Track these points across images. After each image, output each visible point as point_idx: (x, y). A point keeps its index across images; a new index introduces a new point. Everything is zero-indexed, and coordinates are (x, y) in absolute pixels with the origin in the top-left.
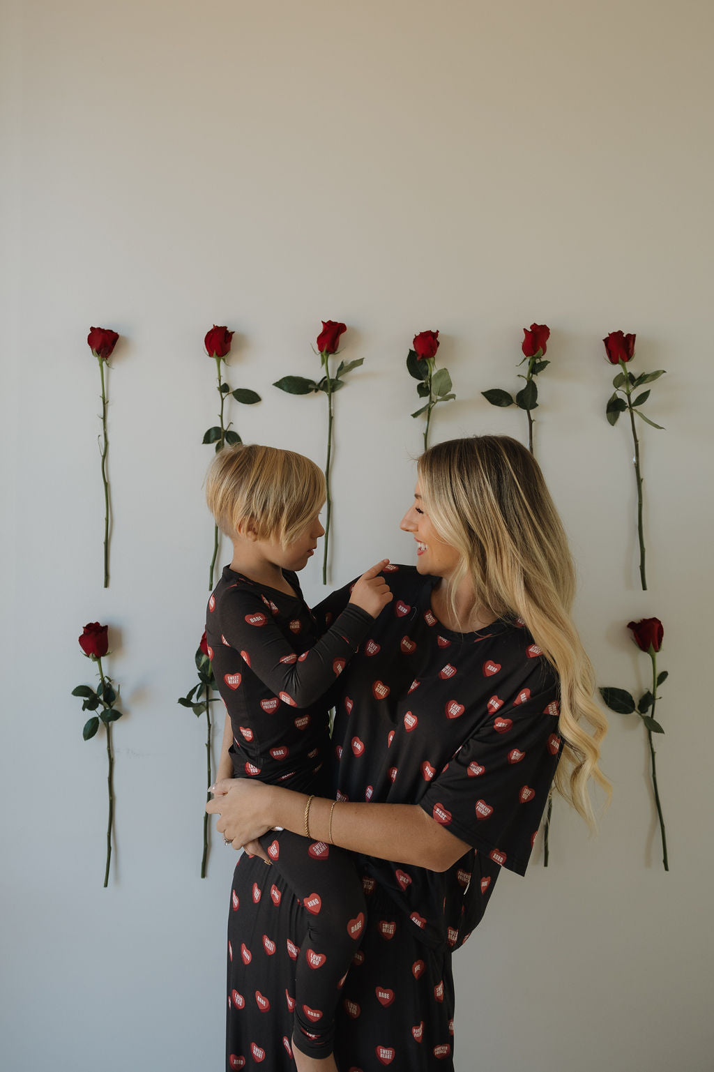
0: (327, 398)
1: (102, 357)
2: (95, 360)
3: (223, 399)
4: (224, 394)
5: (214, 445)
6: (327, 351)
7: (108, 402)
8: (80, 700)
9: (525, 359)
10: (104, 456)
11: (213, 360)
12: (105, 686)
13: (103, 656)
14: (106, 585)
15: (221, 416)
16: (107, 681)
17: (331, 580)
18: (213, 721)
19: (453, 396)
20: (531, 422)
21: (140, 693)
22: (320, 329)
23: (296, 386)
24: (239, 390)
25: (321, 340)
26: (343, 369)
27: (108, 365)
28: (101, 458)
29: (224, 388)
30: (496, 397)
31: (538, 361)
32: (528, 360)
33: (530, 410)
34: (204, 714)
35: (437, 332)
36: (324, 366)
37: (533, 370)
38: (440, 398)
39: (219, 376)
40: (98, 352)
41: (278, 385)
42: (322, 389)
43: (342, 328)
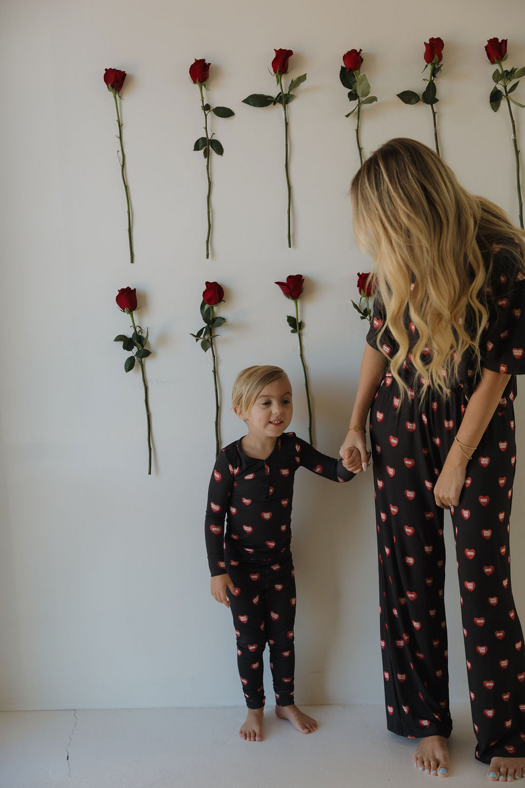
0: (283, 108)
1: (116, 90)
2: (110, 94)
3: (206, 115)
4: (207, 112)
5: (202, 152)
6: (280, 72)
7: (122, 125)
8: (121, 344)
9: (427, 66)
10: (123, 166)
11: (197, 86)
12: (137, 335)
13: (134, 310)
14: (132, 262)
15: (206, 128)
16: (138, 329)
17: (294, 245)
18: (216, 354)
19: (374, 99)
20: (434, 114)
21: (163, 338)
22: (274, 55)
23: (259, 101)
24: (217, 108)
25: (274, 64)
26: (295, 84)
27: (120, 97)
28: (121, 168)
29: (206, 108)
30: (408, 97)
31: (437, 67)
32: (430, 66)
33: (433, 105)
34: (210, 349)
35: (361, 50)
36: (279, 85)
37: (434, 73)
38: (364, 99)
39: (203, 98)
40: (113, 87)
41: (246, 101)
42: (278, 102)
43: (289, 53)
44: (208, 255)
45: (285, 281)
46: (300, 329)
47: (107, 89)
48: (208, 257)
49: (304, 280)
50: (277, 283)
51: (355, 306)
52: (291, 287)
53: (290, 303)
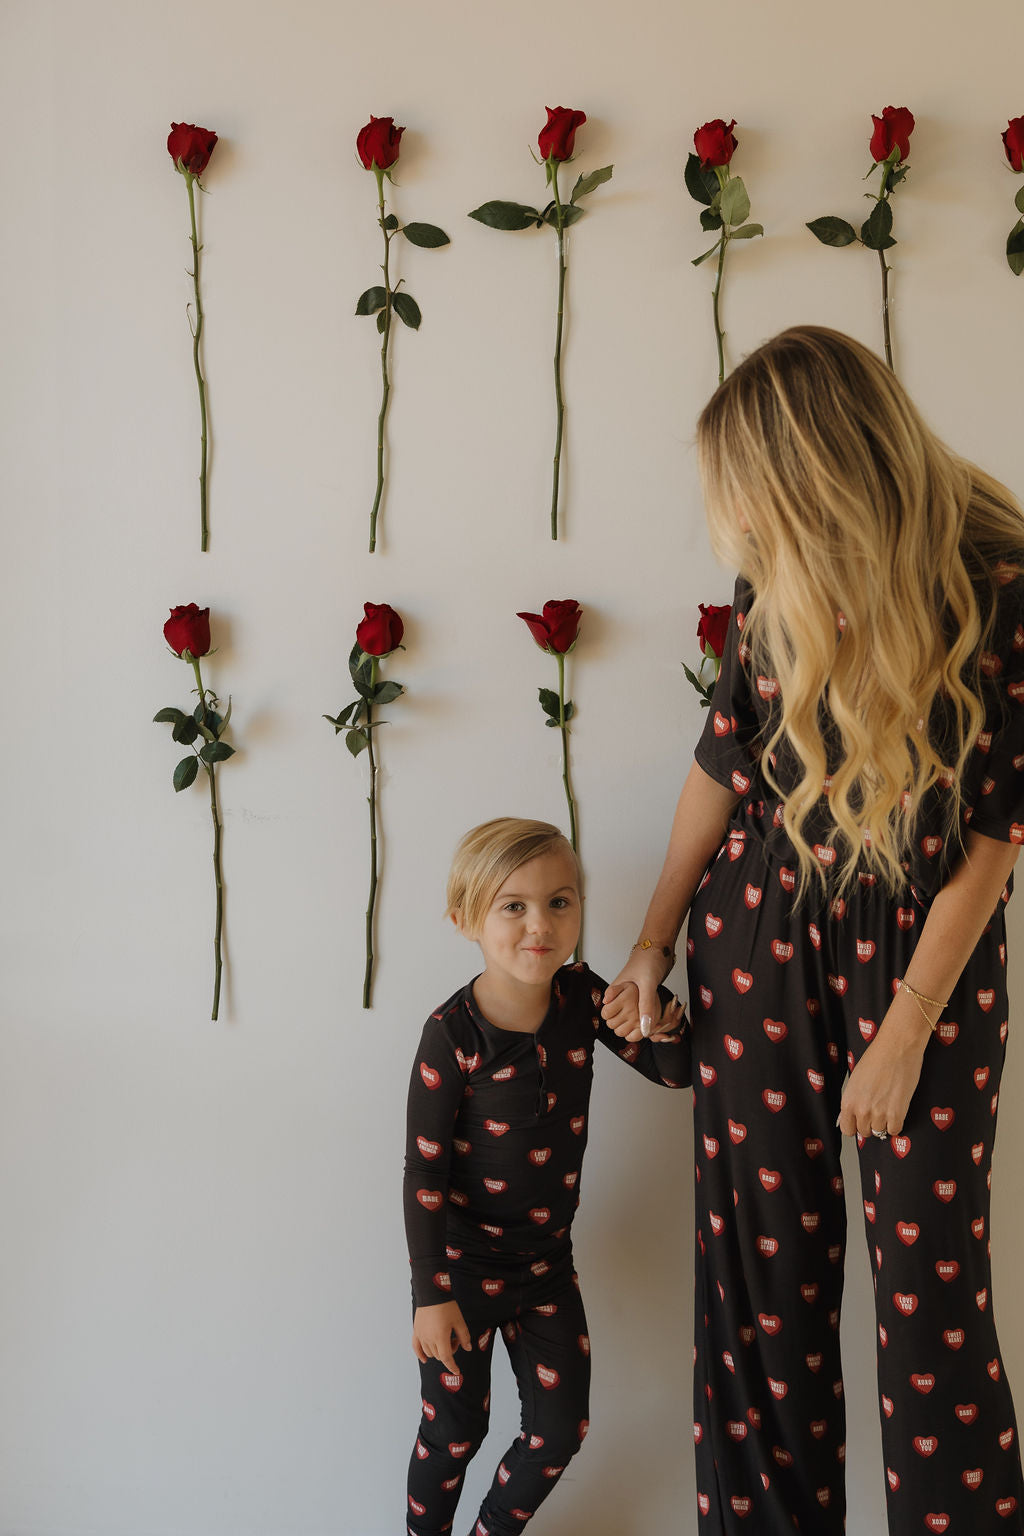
0: (557, 236)
1: (192, 171)
2: (179, 179)
3: (387, 240)
4: (389, 233)
5: (374, 318)
6: (554, 157)
7: (202, 248)
8: (169, 727)
9: (874, 166)
10: (198, 338)
11: (372, 175)
12: (206, 709)
13: (203, 655)
14: (205, 548)
15: (386, 268)
16: (208, 698)
17: (564, 534)
18: (379, 763)
19: (756, 230)
20: (885, 270)
21: (262, 722)
22: (544, 120)
23: (506, 216)
24: (414, 226)
25: (545, 137)
26: (585, 186)
27: (200, 186)
28: (193, 340)
29: (390, 223)
30: (829, 230)
31: (896, 169)
32: (881, 168)
33: (884, 251)
34: (365, 752)
35: (734, 122)
36: (552, 183)
37: (889, 185)
38: (734, 229)
39: (382, 201)
40: (186, 163)
41: (477, 215)
42: (548, 221)
43: (578, 118)
44: (373, 544)
45: (540, 612)
46: (566, 719)
47: (174, 167)
48: (372, 549)
49: (581, 612)
50: (522, 615)
51: (691, 677)
52: (553, 628)
53: (549, 660)
